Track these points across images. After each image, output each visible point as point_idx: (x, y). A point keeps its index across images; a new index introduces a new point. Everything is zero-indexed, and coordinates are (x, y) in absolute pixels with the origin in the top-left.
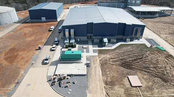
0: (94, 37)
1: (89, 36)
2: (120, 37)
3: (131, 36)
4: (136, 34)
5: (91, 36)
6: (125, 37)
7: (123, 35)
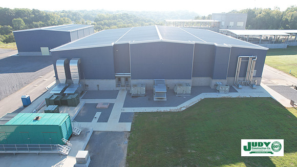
0: (133, 82)
1: (123, 80)
2: (202, 81)
3: (231, 79)
4: (244, 74)
5: (127, 79)
6: (214, 82)
7: (211, 75)
